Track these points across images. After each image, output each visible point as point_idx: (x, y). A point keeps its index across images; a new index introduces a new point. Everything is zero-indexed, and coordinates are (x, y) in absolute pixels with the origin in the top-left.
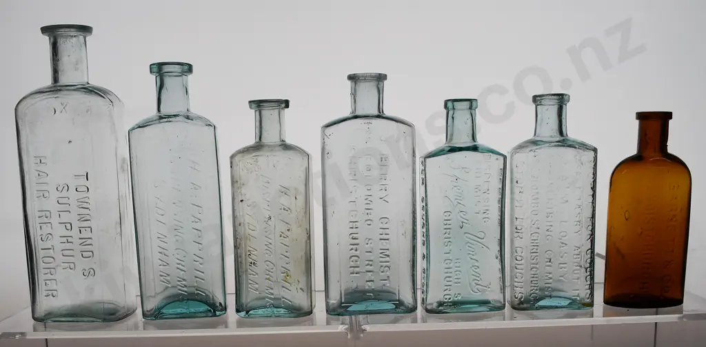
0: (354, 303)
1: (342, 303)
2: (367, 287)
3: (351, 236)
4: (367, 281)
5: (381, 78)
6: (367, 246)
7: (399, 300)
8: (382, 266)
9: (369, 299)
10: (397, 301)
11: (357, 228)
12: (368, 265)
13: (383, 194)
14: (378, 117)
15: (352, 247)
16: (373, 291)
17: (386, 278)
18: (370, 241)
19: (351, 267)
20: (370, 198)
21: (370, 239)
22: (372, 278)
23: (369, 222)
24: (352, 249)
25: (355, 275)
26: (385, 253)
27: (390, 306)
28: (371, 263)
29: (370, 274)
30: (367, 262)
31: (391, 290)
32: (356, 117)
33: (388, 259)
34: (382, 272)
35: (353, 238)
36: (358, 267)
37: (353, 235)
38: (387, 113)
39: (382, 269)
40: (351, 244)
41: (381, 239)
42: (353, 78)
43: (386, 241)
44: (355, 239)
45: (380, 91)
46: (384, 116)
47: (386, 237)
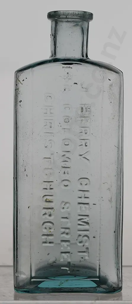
0: (46, 278)
1: (32, 278)
2: (62, 260)
3: (45, 198)
4: (62, 253)
5: (86, 17)
6: (62, 210)
7: (99, 277)
8: (80, 235)
9: (64, 274)
10: (96, 277)
11: (51, 189)
12: (63, 233)
13: (84, 149)
14: (82, 61)
15: (45, 211)
16: (69, 265)
17: (85, 250)
18: (67, 205)
19: (44, 235)
20: (67, 155)
21: (66, 203)
22: (69, 249)
23: (66, 183)
24: (45, 214)
25: (48, 245)
26: (84, 219)
27: (89, 284)
28: (67, 231)
29: (65, 244)
30: (63, 230)
31: (90, 265)
32: (56, 60)
33: (87, 227)
34: (80, 242)
35: (46, 201)
36: (52, 235)
37: (48, 197)
38: (92, 57)
39: (80, 239)
40: (44, 208)
41: (79, 203)
42: (54, 16)
43: (86, 205)
44: (50, 202)
45: (85, 32)
46: (88, 60)
47: (86, 201)
